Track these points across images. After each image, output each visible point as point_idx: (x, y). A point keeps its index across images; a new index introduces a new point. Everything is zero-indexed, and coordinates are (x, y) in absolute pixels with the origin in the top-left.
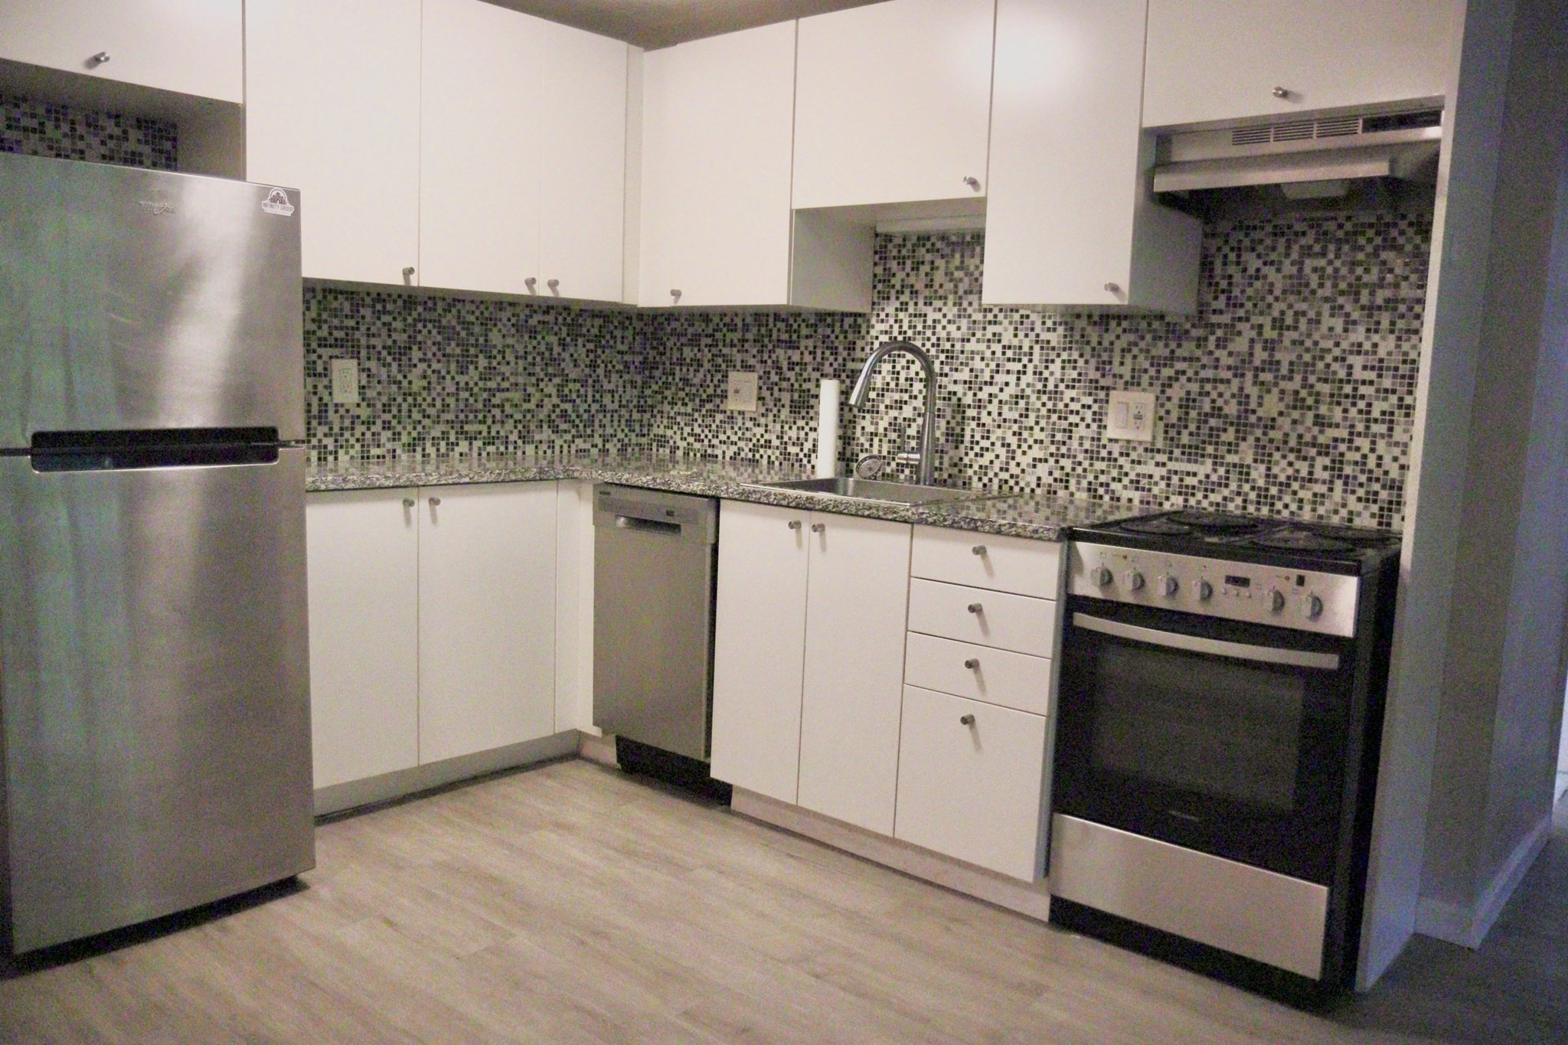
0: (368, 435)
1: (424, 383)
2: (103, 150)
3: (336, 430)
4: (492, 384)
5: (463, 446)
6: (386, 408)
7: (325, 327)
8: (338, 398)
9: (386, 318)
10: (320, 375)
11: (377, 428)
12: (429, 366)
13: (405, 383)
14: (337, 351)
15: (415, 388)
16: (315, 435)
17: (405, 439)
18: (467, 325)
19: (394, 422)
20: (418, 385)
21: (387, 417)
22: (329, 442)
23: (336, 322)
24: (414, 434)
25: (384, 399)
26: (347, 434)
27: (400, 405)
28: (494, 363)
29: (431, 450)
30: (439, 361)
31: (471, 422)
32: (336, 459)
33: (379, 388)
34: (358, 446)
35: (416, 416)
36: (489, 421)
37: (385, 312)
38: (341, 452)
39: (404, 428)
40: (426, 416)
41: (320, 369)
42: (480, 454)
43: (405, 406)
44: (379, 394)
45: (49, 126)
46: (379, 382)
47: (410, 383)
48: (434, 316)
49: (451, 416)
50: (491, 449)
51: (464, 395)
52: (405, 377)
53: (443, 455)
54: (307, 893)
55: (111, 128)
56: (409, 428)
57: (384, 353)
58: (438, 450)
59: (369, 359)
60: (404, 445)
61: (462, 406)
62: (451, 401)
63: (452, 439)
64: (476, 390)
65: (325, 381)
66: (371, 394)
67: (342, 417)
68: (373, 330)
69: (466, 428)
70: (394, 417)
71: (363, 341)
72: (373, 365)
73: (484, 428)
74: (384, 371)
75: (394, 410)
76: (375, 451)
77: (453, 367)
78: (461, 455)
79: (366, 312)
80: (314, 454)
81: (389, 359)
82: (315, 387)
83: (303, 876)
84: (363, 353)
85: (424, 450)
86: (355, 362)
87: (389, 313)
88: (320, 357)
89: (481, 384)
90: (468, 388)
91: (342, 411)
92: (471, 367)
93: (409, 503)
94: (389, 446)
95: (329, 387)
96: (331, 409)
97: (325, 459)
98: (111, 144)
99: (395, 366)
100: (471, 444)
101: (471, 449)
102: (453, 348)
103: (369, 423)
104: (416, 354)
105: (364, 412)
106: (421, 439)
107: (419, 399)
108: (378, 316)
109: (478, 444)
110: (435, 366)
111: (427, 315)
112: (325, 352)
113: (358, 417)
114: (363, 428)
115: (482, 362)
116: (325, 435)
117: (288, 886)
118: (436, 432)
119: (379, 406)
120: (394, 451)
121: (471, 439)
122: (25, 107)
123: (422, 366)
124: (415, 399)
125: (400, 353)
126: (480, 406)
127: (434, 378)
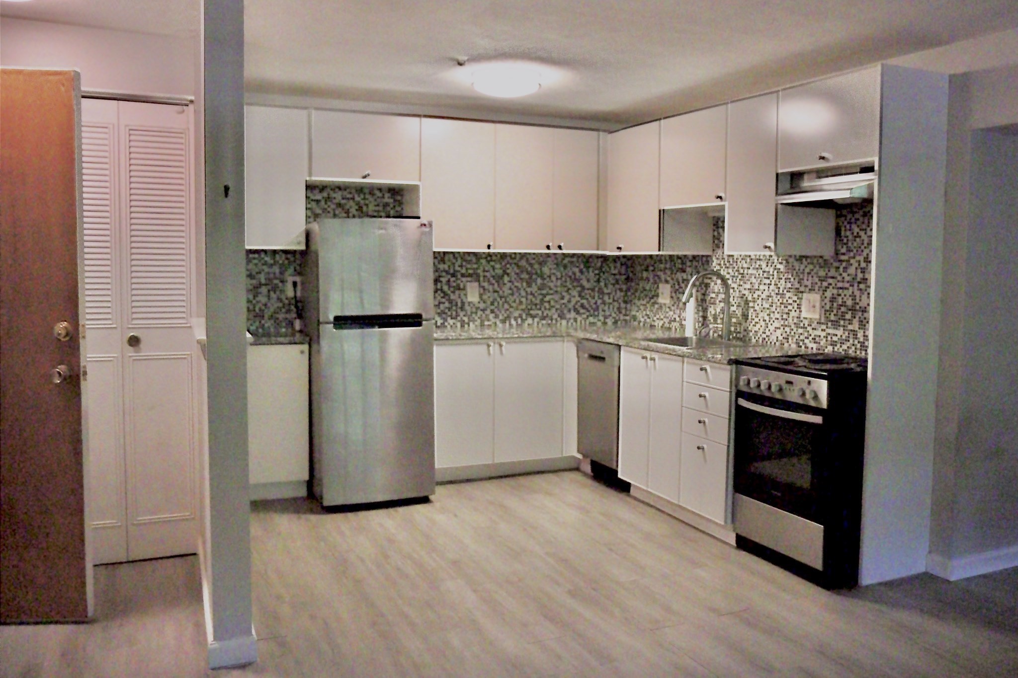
0: (484, 315)
1: (510, 292)
2: (376, 203)
3: (469, 313)
4: (544, 292)
5: (530, 321)
6: (492, 304)
7: (464, 268)
8: (470, 299)
9: (492, 263)
10: (462, 289)
11: (488, 312)
12: (513, 284)
13: (501, 292)
14: (469, 279)
15: (506, 294)
16: (459, 316)
17: (501, 317)
18: (531, 265)
19: (496, 310)
20: (507, 292)
21: (492, 307)
22: (466, 319)
23: (469, 266)
24: (506, 315)
25: (491, 299)
26: (474, 315)
27: (498, 303)
28: (545, 282)
29: (513, 322)
30: (518, 282)
31: (534, 310)
32: (469, 326)
33: (489, 294)
34: (479, 321)
35: (506, 306)
36: (543, 309)
37: (492, 260)
38: (471, 324)
39: (501, 312)
40: (511, 307)
41: (462, 286)
42: (538, 324)
43: (501, 303)
44: (489, 297)
45: (356, 196)
46: (489, 292)
47: (503, 292)
48: (515, 261)
49: (524, 307)
50: (544, 322)
51: (530, 297)
52: (501, 289)
53: (520, 325)
54: (431, 504)
55: (378, 194)
56: (503, 312)
57: (491, 279)
58: (517, 322)
59: (484, 282)
60: (501, 320)
61: (529, 302)
62: (524, 300)
63: (524, 317)
64: (536, 294)
65: (464, 292)
66: (485, 297)
67: (472, 308)
68: (486, 269)
69: (532, 312)
70: (496, 307)
71: (482, 274)
72: (486, 284)
73: (540, 312)
74: (491, 288)
75: (496, 304)
76: (486, 323)
77: (525, 284)
78: (529, 325)
79: (483, 261)
80: (459, 325)
81: (494, 282)
82: (459, 295)
83: (432, 497)
84: (481, 279)
85: (510, 322)
86: (476, 284)
87: (494, 261)
88: (462, 282)
89: (539, 292)
90: (532, 294)
91: (471, 305)
92: (534, 285)
93: (489, 346)
94: (493, 320)
95: (466, 295)
96: (466, 305)
97: (464, 326)
98: (379, 200)
99: (496, 285)
100: (533, 320)
101: (533, 322)
102: (525, 276)
103: (483, 310)
104: (506, 279)
105: (482, 306)
106: (508, 317)
107: (508, 299)
108: (488, 262)
109: (536, 320)
110: (516, 284)
111: (511, 261)
112: (464, 279)
113: (479, 308)
114: (481, 312)
115: (539, 281)
116: (464, 316)
117: (425, 500)
118: (516, 314)
119: (489, 303)
120: (496, 323)
121: (533, 317)
122: (348, 190)
123: (509, 285)
124: (506, 300)
125: (498, 279)
126: (538, 302)
127: (515, 289)
